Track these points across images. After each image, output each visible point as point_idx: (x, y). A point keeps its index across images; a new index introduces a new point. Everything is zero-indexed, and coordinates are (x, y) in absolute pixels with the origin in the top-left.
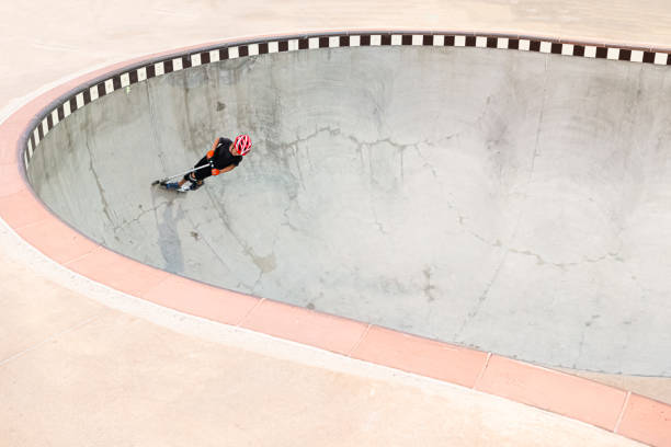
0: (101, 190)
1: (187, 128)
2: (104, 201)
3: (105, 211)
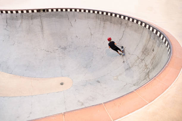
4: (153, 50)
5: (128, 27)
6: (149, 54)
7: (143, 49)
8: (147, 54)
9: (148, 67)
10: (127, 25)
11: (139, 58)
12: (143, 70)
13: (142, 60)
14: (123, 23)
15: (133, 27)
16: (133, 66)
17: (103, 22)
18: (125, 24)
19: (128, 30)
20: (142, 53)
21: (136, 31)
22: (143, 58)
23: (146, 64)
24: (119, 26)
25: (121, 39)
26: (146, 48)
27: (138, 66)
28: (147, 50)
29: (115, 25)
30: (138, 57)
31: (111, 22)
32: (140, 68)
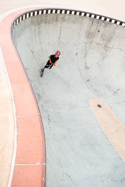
0: (60, 34)
1: (88, 32)
2: (60, 36)
3: (59, 38)
4: (99, 31)
5: (64, 21)
6: (95, 35)
7: (86, 35)
8: (93, 37)
9: (100, 44)
10: (64, 19)
11: (87, 43)
12: (99, 48)
13: (91, 43)
14: (59, 19)
15: (70, 19)
16: (86, 51)
17: (38, 26)
18: (62, 18)
19: (65, 24)
20: (87, 38)
21: (73, 22)
22: (91, 41)
23: (96, 43)
24: (55, 23)
25: (60, 37)
26: (89, 33)
27: (91, 48)
28: (91, 34)
29: (50, 25)
30: (85, 43)
31: (46, 23)
32: (94, 48)
